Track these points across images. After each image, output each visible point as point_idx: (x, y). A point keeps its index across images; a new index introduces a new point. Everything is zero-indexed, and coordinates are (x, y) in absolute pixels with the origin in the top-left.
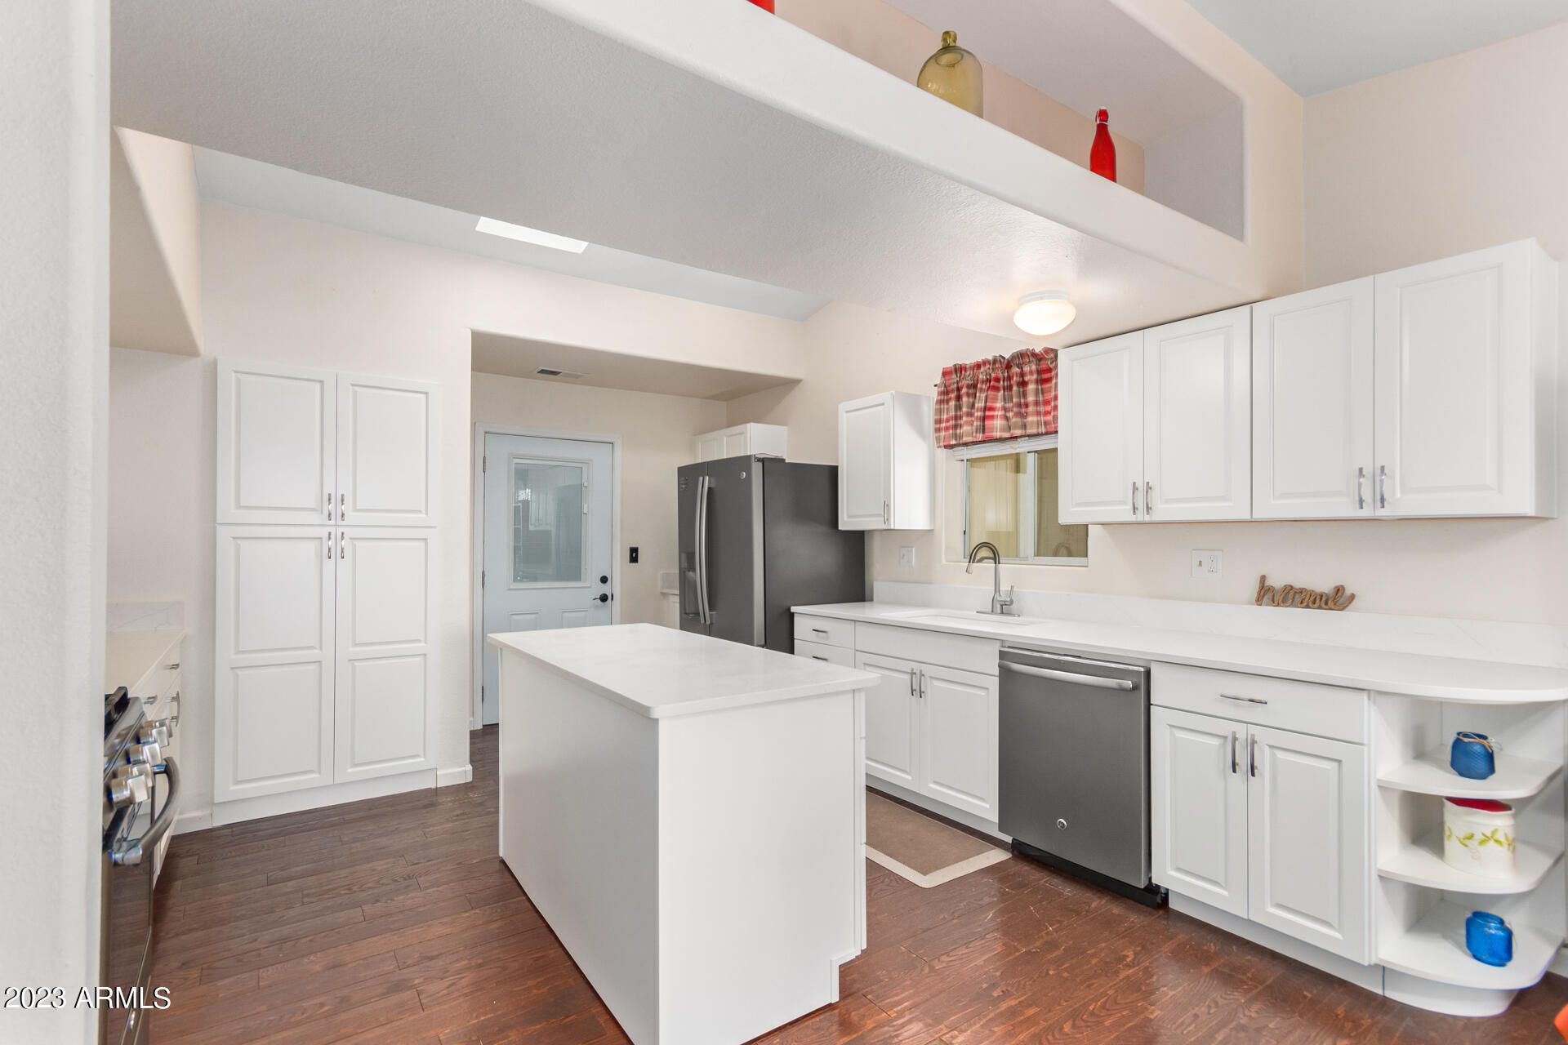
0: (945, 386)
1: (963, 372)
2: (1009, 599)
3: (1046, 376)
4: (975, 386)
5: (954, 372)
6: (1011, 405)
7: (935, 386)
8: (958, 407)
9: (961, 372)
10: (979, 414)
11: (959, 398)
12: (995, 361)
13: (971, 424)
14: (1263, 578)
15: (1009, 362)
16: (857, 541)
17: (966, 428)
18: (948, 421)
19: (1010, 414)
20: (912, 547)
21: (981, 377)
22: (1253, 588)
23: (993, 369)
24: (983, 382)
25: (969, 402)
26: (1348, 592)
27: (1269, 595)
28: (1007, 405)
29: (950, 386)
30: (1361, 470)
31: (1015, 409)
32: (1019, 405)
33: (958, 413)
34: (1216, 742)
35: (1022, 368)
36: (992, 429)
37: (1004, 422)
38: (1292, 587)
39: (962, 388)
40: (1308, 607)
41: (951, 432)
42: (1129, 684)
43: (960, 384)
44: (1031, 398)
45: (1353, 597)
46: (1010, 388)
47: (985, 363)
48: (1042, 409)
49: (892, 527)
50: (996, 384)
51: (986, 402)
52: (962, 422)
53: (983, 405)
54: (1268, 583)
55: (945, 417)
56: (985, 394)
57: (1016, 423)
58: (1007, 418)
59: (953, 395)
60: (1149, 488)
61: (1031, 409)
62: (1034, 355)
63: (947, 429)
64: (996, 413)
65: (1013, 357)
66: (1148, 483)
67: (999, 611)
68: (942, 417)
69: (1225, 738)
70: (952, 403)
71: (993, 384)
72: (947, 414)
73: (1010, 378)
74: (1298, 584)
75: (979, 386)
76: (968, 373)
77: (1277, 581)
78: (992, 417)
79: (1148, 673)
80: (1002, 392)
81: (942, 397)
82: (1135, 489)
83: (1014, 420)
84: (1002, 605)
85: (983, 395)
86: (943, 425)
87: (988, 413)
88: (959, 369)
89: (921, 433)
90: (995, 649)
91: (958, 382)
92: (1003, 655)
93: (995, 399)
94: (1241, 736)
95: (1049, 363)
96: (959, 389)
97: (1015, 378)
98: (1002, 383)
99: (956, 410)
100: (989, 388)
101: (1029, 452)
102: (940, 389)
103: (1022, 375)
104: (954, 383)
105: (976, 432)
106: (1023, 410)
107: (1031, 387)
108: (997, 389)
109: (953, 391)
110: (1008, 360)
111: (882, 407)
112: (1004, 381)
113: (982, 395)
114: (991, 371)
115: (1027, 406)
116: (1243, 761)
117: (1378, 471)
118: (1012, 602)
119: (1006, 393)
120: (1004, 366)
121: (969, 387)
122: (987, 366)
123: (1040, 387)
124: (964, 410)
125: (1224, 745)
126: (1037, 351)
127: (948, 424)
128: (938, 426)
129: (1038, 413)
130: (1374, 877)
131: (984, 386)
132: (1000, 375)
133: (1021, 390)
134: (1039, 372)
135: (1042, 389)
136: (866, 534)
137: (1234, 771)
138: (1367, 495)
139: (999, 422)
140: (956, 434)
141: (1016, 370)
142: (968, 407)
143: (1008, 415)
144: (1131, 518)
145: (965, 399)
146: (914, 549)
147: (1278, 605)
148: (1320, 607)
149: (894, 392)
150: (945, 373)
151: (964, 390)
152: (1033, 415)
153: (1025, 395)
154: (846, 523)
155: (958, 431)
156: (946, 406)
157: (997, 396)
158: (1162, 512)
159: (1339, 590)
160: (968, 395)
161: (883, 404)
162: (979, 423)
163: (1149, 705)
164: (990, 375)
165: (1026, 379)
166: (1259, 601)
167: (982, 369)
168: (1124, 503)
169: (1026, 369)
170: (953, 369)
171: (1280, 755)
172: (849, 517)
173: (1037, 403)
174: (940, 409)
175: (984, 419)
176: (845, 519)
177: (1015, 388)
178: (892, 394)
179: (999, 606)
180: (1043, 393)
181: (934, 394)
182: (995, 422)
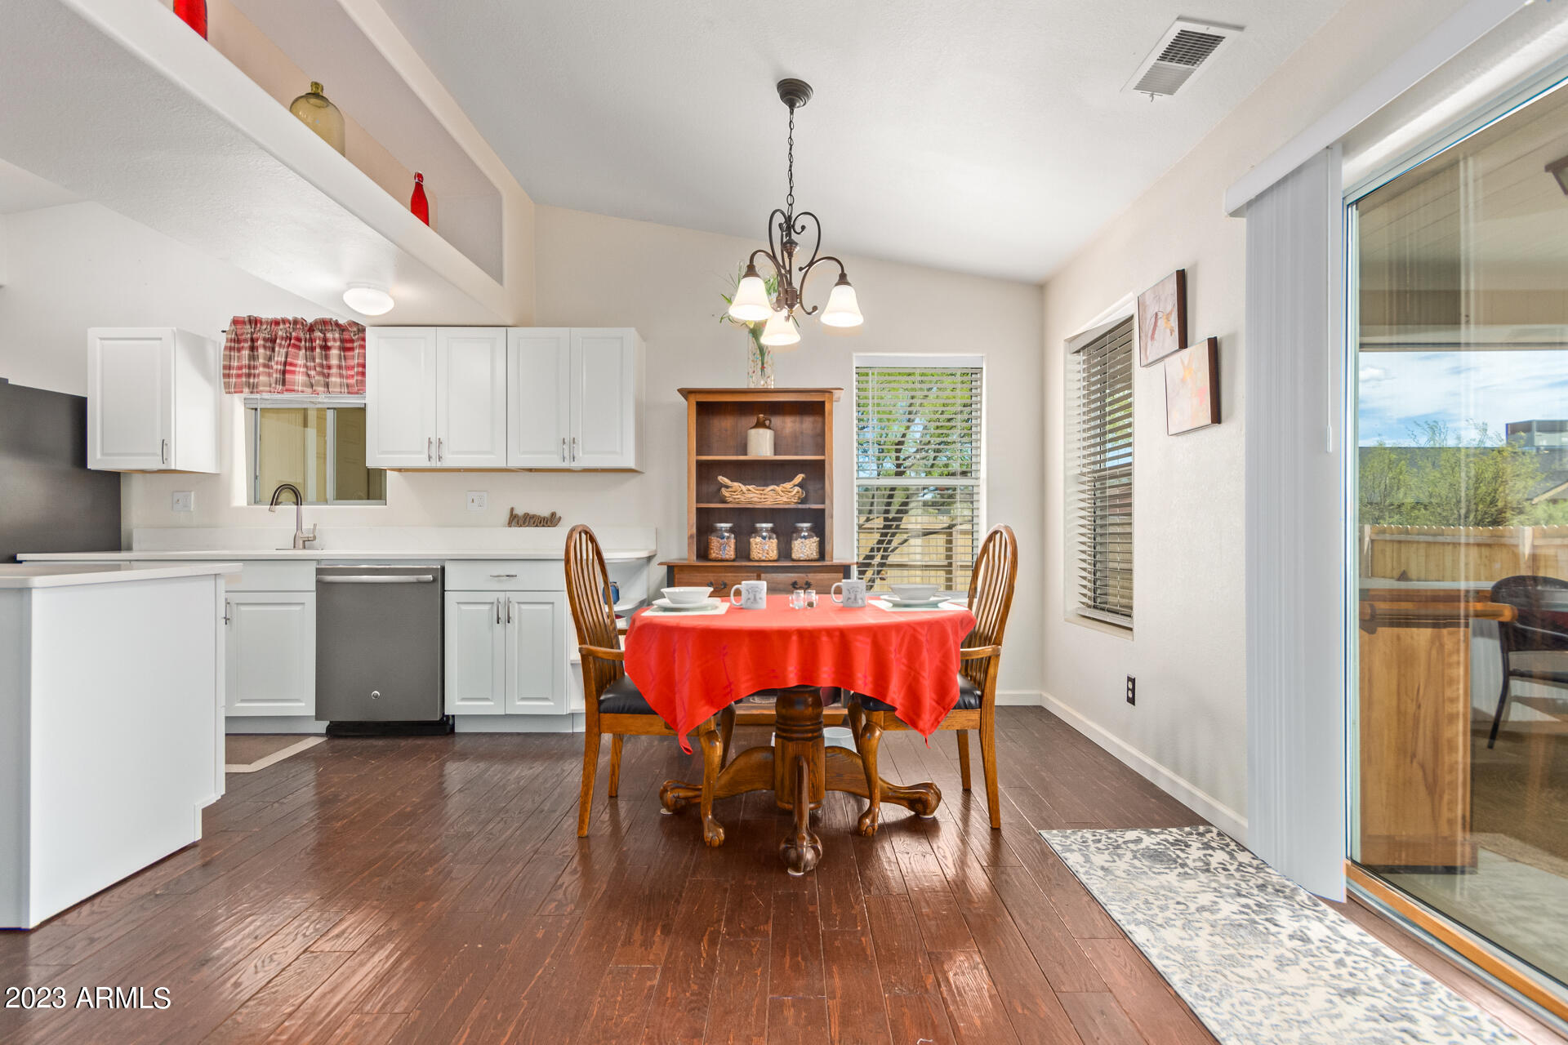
0: (236, 334)
1: (259, 325)
2: (312, 535)
3: (349, 345)
4: (274, 341)
5: (247, 323)
6: (312, 364)
7: (223, 332)
8: (253, 357)
9: (256, 324)
10: (280, 367)
11: (253, 348)
12: (296, 322)
13: (269, 375)
14: (512, 509)
15: (311, 325)
16: (112, 481)
17: (263, 379)
18: (240, 368)
19: (312, 373)
20: (191, 492)
21: (280, 333)
22: (506, 516)
23: (293, 328)
24: (282, 338)
25: (266, 354)
26: (558, 516)
27: (516, 520)
28: (309, 364)
29: (242, 334)
30: (564, 440)
31: (318, 369)
32: (322, 366)
33: (252, 363)
34: (487, 607)
35: (325, 334)
36: (294, 384)
37: (305, 378)
38: (528, 514)
39: (258, 340)
40: (537, 526)
41: (244, 379)
42: (430, 577)
43: (255, 336)
44: (334, 362)
45: (560, 518)
46: (313, 349)
47: (284, 321)
48: (344, 372)
49: (173, 468)
50: (297, 343)
51: (286, 357)
52: (257, 372)
53: (283, 359)
54: (515, 512)
55: (235, 364)
56: (285, 350)
57: (319, 381)
58: (309, 376)
59: (247, 345)
60: (440, 443)
61: (334, 371)
62: (337, 324)
63: (239, 376)
64: (297, 369)
65: (316, 322)
66: (439, 439)
67: (301, 546)
68: (232, 364)
69: (493, 603)
70: (246, 353)
71: (293, 342)
72: (238, 362)
73: (312, 340)
74: (532, 512)
75: (278, 341)
76: (264, 327)
77: (520, 511)
78: (293, 372)
79: (443, 569)
80: (304, 351)
81: (233, 344)
82: (430, 442)
83: (317, 378)
84: (304, 541)
85: (283, 351)
86: (234, 372)
87: (288, 368)
88: (254, 322)
89: (207, 377)
90: (312, 567)
91: (252, 333)
92: (319, 571)
93: (296, 357)
94: (502, 600)
95: (352, 335)
96: (253, 340)
97: (318, 342)
98: (303, 343)
99: (249, 360)
100: (289, 345)
101: (328, 408)
102: (230, 336)
103: (325, 340)
104: (247, 333)
105: (276, 384)
106: (326, 371)
107: (334, 352)
108: (299, 348)
109: (245, 341)
110: (311, 324)
111: (159, 342)
112: (305, 342)
113: (281, 350)
114: (291, 330)
115: (329, 367)
116: (503, 616)
117: (572, 441)
118: (315, 538)
119: (308, 353)
120: (306, 328)
121: (265, 340)
122: (288, 325)
123: (342, 354)
124: (261, 361)
125: (492, 609)
126: (341, 322)
127: (240, 372)
128: (227, 372)
129: (341, 376)
130: (569, 665)
131: (283, 342)
132: (302, 335)
133: (323, 353)
134: (342, 341)
135: (344, 356)
136: (122, 475)
137: (498, 623)
138: (567, 454)
139: (300, 378)
140: (249, 383)
141: (318, 334)
142: (265, 359)
143: (309, 372)
144: (426, 464)
145: (261, 351)
146: (193, 493)
147: (521, 526)
148: (543, 526)
149: (175, 329)
150: (236, 322)
151: (260, 342)
152: (336, 376)
153: (327, 357)
154: (96, 460)
155: (252, 380)
156: (236, 354)
157: (298, 354)
158: (450, 461)
159: (553, 514)
160: (265, 347)
161: (160, 339)
162: (278, 376)
163: (443, 590)
164: (291, 334)
165: (329, 344)
166: (510, 524)
167: (281, 326)
168: (420, 453)
169: (329, 335)
170: (246, 319)
171: (524, 607)
172: (103, 454)
173: (340, 367)
174: (230, 355)
175: (284, 372)
176: (99, 456)
177: (318, 350)
178: (172, 330)
179: (301, 542)
180: (345, 359)
181: (222, 340)
182: (297, 377)
